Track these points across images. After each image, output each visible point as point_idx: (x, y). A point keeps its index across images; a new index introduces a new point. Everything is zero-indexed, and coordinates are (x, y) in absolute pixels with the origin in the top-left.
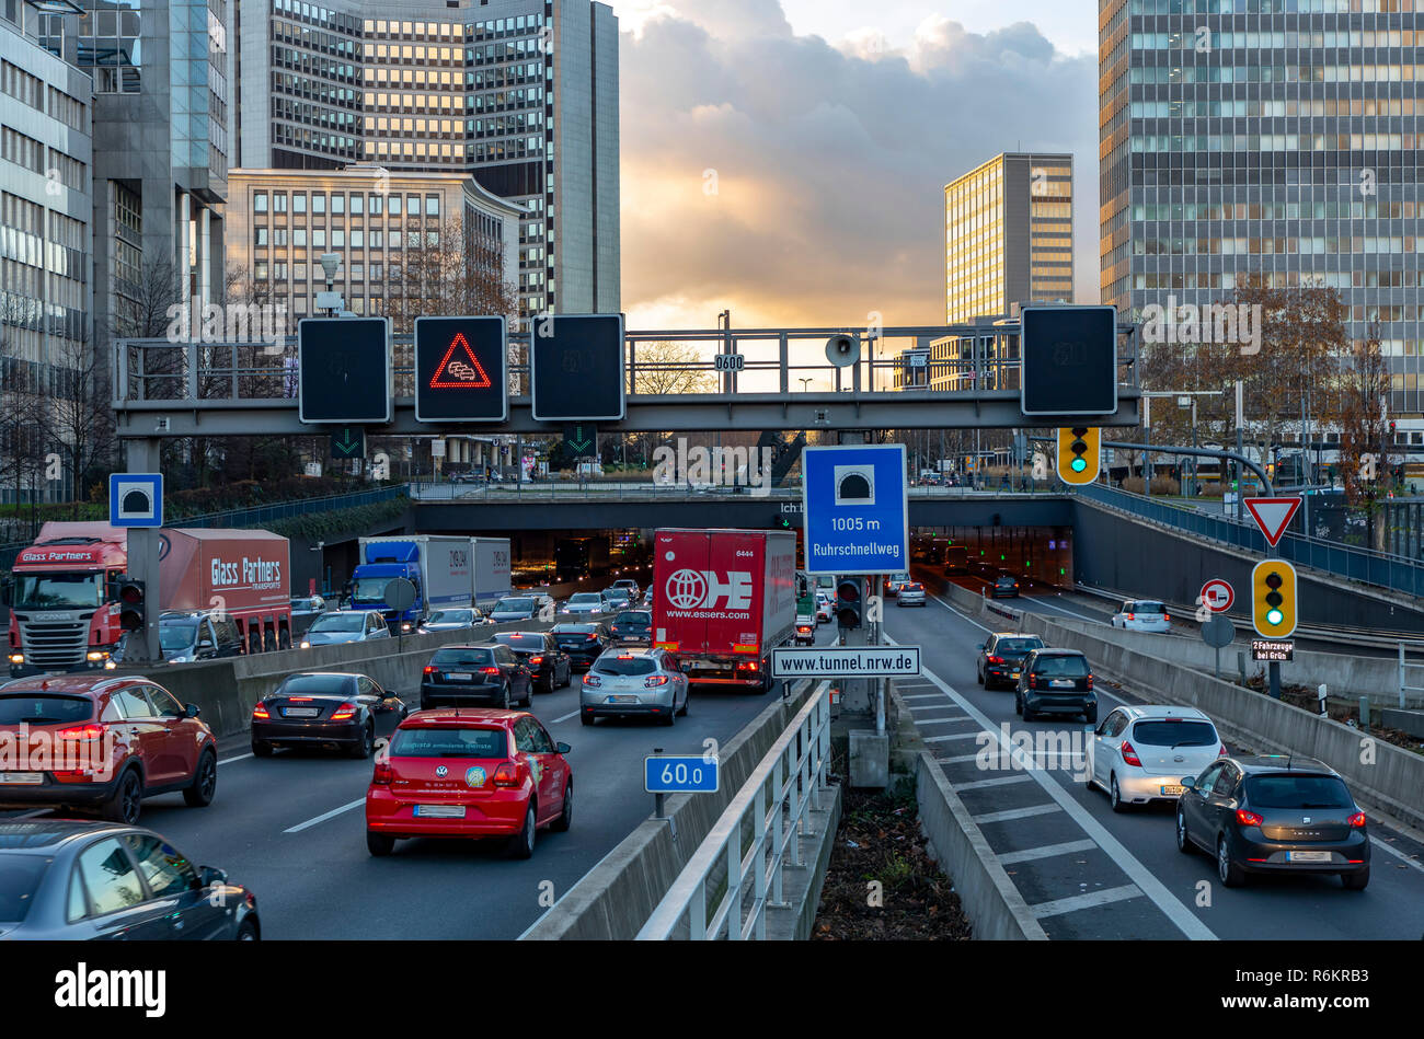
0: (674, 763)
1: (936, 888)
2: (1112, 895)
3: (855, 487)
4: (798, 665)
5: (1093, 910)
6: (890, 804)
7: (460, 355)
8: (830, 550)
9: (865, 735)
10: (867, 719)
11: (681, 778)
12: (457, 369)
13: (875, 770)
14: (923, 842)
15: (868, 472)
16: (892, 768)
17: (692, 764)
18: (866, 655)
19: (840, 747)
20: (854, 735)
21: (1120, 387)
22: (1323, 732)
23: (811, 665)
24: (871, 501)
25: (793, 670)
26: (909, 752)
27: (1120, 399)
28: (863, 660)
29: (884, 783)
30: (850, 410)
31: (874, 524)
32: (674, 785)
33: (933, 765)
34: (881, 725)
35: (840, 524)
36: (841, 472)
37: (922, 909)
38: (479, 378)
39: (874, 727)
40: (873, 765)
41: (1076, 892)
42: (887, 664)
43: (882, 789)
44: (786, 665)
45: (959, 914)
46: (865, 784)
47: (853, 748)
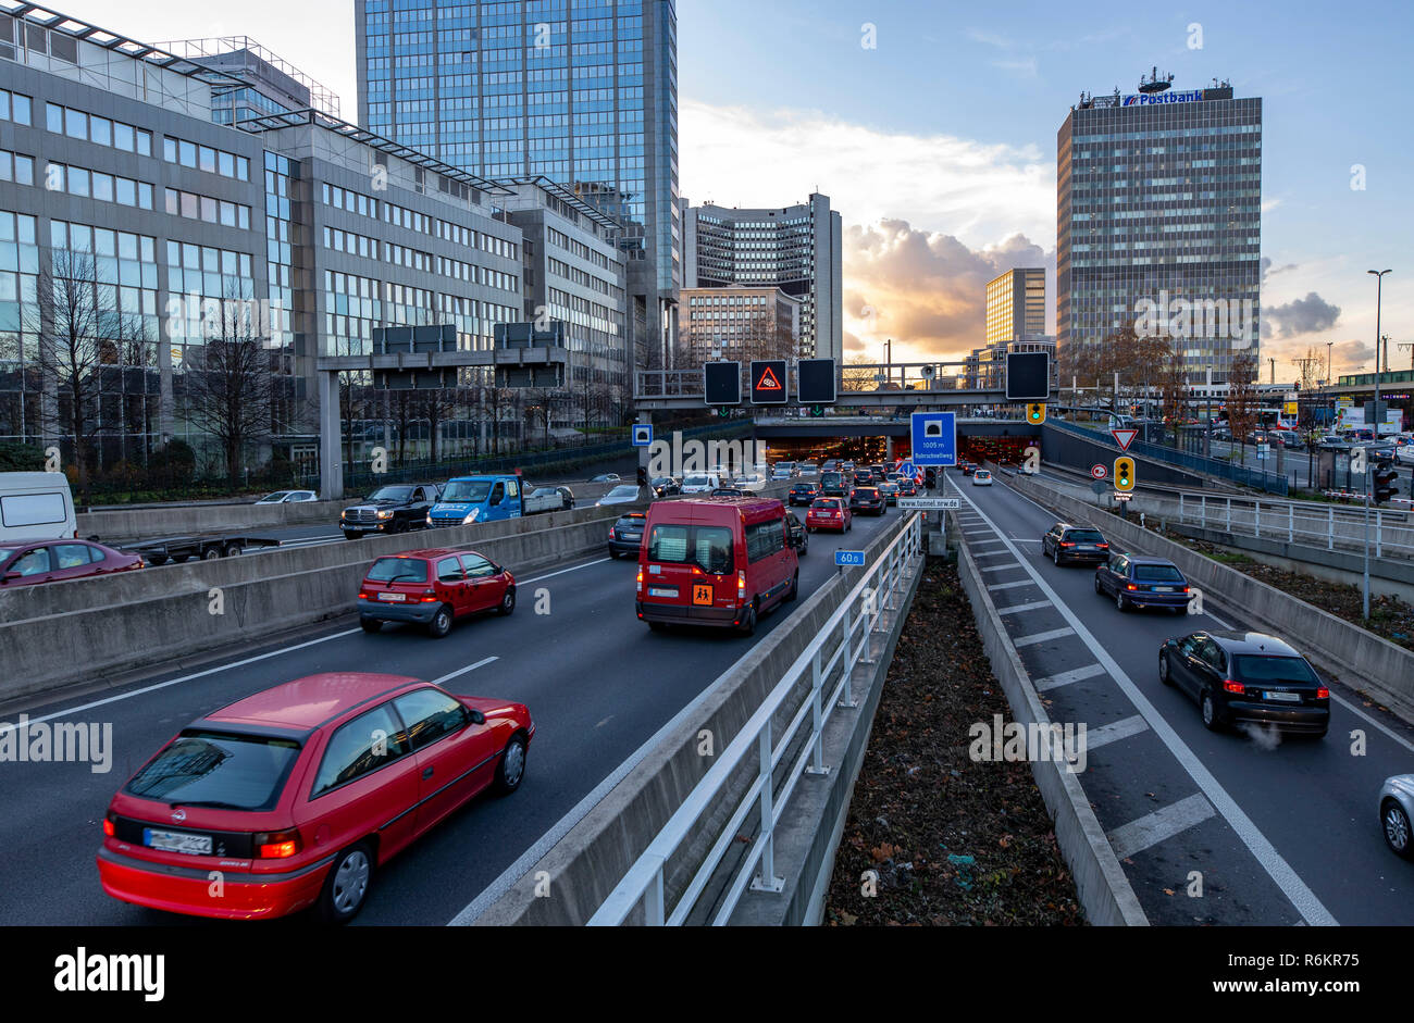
0: (846, 554)
1: (962, 600)
2: (1039, 605)
3: (933, 429)
4: (908, 504)
5: (1030, 611)
6: (947, 563)
7: (768, 376)
8: (923, 456)
9: (935, 534)
10: (937, 527)
11: (849, 560)
12: (768, 382)
13: (940, 548)
14: (958, 580)
15: (939, 423)
16: (947, 547)
17: (853, 555)
18: (937, 501)
19: (925, 539)
20: (931, 534)
21: (1050, 386)
22: (1142, 534)
23: (913, 504)
24: (940, 435)
25: (906, 506)
26: (955, 541)
27: (1051, 392)
28: (937, 502)
29: (944, 554)
30: (932, 398)
31: (941, 445)
32: (846, 562)
33: (964, 548)
34: (943, 530)
35: (927, 445)
36: (927, 423)
37: (955, 609)
38: (776, 386)
39: (940, 530)
40: (939, 546)
41: (1024, 603)
42: (946, 504)
43: (942, 557)
44: (903, 504)
45: (970, 611)
46: (936, 554)
47: (931, 539)
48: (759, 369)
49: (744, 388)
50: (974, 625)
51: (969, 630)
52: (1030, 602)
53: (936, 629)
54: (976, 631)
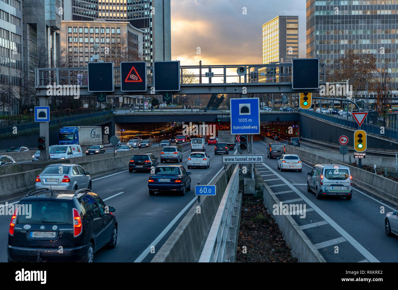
0: (203, 187)
1: (271, 222)
2: (320, 224)
3: (245, 110)
4: (229, 160)
5: (314, 228)
6: (255, 199)
7: (133, 73)
8: (238, 128)
9: (249, 179)
10: (249, 175)
11: (205, 191)
12: (133, 77)
13: (251, 189)
14: (266, 209)
15: (248, 105)
16: (256, 189)
18: (248, 157)
19: (241, 183)
20: (245, 179)
21: (320, 81)
22: (375, 178)
23: (233, 160)
24: (249, 114)
25: (228, 161)
26: (261, 184)
29: (254, 193)
30: (243, 88)
31: (250, 120)
33: (268, 187)
34: (253, 177)
35: (241, 120)
36: (241, 106)
37: (267, 228)
38: (139, 79)
39: (251, 177)
40: (251, 188)
41: (310, 223)
42: (254, 159)
43: (252, 195)
44: (226, 160)
45: (278, 229)
46: (248, 193)
47: (245, 183)
48: (126, 68)
49: (116, 81)
50: (282, 238)
51: (280, 241)
52: (313, 222)
53: (258, 241)
54: (285, 241)
